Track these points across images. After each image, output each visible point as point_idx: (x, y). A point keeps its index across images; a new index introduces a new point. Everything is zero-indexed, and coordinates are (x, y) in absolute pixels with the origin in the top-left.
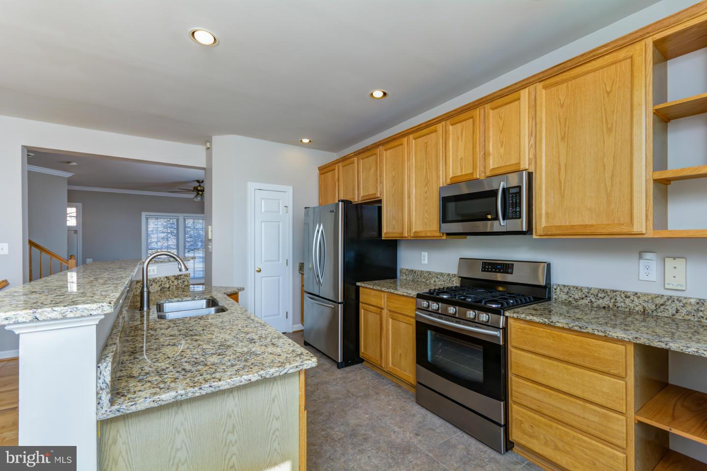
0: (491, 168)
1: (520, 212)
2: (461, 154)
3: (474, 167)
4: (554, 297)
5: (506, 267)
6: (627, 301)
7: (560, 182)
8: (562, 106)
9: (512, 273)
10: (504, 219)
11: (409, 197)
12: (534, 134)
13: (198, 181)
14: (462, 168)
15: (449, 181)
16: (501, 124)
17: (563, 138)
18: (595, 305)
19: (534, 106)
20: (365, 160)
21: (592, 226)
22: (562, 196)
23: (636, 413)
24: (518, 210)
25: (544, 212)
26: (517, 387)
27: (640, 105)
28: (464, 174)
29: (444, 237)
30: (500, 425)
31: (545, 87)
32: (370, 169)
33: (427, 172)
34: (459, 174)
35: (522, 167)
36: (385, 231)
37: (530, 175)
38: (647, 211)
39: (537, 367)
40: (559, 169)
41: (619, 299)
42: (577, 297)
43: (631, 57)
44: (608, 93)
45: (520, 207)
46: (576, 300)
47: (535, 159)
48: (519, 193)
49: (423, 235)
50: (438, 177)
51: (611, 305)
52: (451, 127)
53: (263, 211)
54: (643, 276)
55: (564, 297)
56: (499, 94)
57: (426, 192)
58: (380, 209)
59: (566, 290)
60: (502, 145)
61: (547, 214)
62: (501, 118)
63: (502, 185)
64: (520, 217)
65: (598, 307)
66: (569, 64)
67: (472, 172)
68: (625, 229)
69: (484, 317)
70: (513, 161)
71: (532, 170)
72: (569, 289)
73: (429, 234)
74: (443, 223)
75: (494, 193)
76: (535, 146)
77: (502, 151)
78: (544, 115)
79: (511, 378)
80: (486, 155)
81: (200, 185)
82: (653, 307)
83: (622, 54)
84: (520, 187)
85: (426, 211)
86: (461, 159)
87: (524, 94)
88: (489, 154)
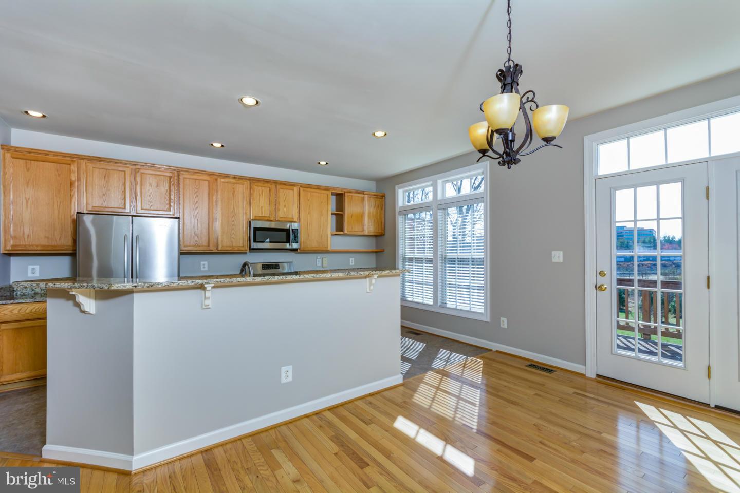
0: (279, 216)
2: (261, 204)
3: (271, 213)
5: (276, 266)
7: (308, 230)
8: (309, 200)
10: (292, 243)
12: (299, 208)
14: (262, 212)
15: (253, 217)
16: (284, 197)
17: (309, 213)
19: (299, 195)
21: (318, 247)
22: (308, 236)
27: (329, 210)
28: (263, 215)
29: (249, 251)
31: (304, 191)
33: (234, 208)
34: (260, 215)
35: (294, 220)
36: (184, 245)
40: (308, 225)
43: (327, 194)
44: (322, 203)
45: (298, 238)
47: (299, 218)
48: (297, 232)
49: (230, 249)
50: (244, 214)
52: (255, 187)
56: (284, 183)
57: (233, 221)
60: (285, 207)
61: (304, 242)
62: (285, 194)
63: (285, 227)
64: (297, 242)
66: (312, 186)
67: (268, 215)
68: (326, 249)
70: (290, 216)
73: (236, 248)
74: (254, 242)
75: (286, 230)
76: (299, 212)
77: (285, 210)
80: (277, 209)
83: (325, 192)
84: (298, 230)
85: (233, 234)
86: (262, 207)
87: (296, 189)
88: (279, 210)
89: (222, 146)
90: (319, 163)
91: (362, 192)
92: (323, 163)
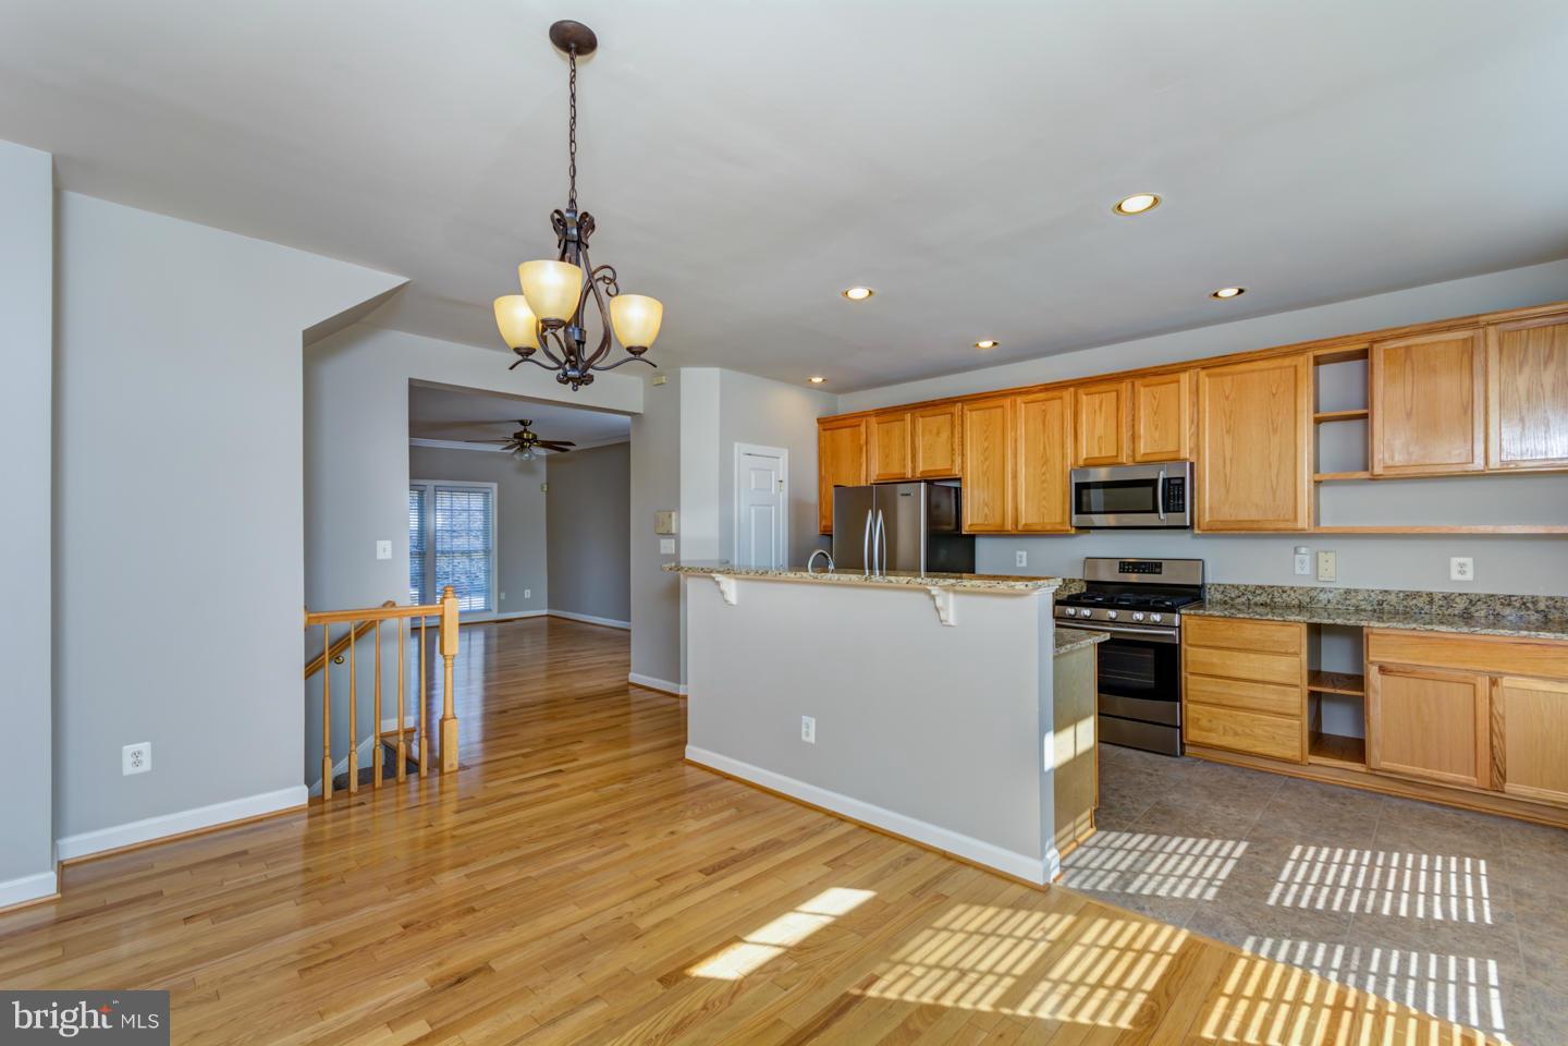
0: (1142, 452)
1: (1184, 505)
2: (1099, 431)
3: (1118, 448)
4: (1208, 597)
5: (1153, 566)
6: (1284, 595)
7: (1225, 476)
8: (1227, 398)
9: (1160, 573)
10: (1164, 512)
11: (1015, 477)
12: (1197, 423)
13: (522, 423)
14: (1100, 449)
15: (1081, 462)
16: (1156, 404)
17: (1228, 432)
18: (1252, 602)
19: (1196, 391)
20: (928, 419)
21: (1259, 521)
22: (1228, 491)
23: (1309, 684)
24: (1181, 502)
25: (1207, 506)
26: (1192, 684)
27: (1303, 411)
28: (1103, 455)
29: (1073, 531)
30: (1176, 727)
31: (1209, 376)
32: (938, 433)
33: (1045, 448)
34: (1097, 455)
35: (1182, 456)
36: (969, 523)
37: (1192, 464)
38: (1309, 508)
39: (1215, 660)
40: (1225, 463)
41: (1276, 593)
42: (1233, 596)
43: (1296, 367)
44: (1274, 395)
45: (1184, 500)
46: (1232, 599)
47: (1197, 449)
48: (1183, 484)
49: (1039, 528)
50: (1063, 456)
51: (1268, 601)
52: (1084, 397)
53: (753, 487)
54: (1298, 571)
55: (1219, 596)
56: (1153, 370)
57: (1044, 474)
58: (958, 491)
59: (1221, 589)
60: (1156, 428)
61: (1211, 508)
62: (1155, 398)
63: (1162, 475)
64: (1184, 511)
65: (1256, 604)
66: (1235, 358)
67: (1115, 454)
68: (1290, 525)
69: (1156, 617)
70: (1171, 447)
71: (1193, 459)
72: (1224, 588)
73: (1049, 528)
74: (1076, 513)
75: (1152, 483)
76: (1197, 435)
77: (1157, 435)
78: (1207, 402)
79: (1186, 678)
80: (1134, 438)
81: (525, 430)
82: (1308, 600)
83: (1287, 362)
84: (1183, 479)
85: (1045, 498)
86: (1100, 438)
87: (1185, 378)
88: (1140, 437)
89: (995, 344)
90: (1216, 295)
91: (1471, 322)
92: (1228, 292)
